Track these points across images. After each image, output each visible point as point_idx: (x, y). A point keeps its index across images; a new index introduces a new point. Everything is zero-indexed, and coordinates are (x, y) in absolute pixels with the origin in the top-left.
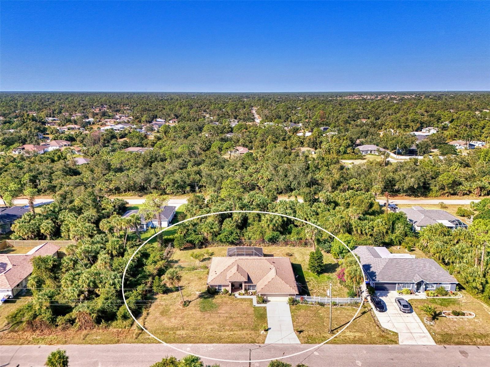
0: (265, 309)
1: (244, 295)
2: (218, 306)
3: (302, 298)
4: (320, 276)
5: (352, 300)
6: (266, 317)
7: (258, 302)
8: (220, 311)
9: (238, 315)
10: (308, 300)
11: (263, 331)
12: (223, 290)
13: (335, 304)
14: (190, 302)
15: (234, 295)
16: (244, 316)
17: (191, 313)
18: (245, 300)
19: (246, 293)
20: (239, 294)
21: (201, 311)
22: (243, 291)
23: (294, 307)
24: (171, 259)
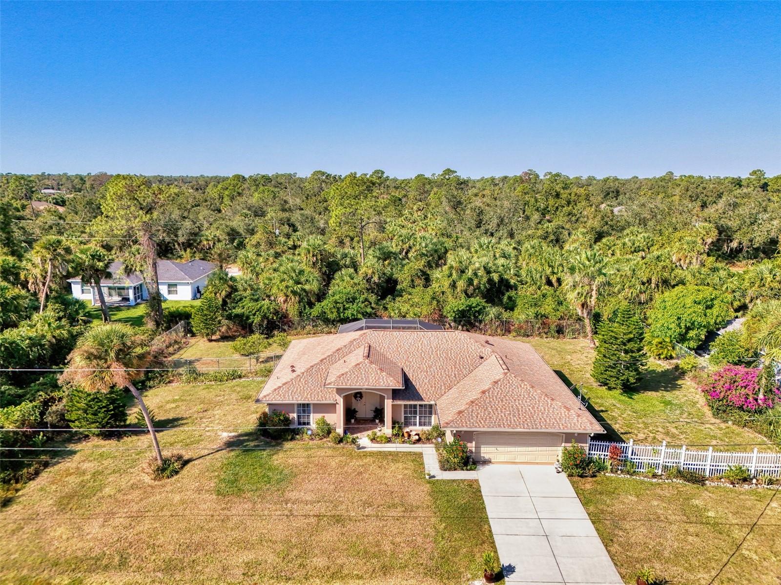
0: (474, 489)
1: (389, 441)
2: (287, 478)
6: (485, 520)
7: (446, 466)
8: (293, 495)
9: (368, 511)
11: (482, 581)
12: (313, 426)
13: (745, 477)
14: (186, 462)
15: (354, 441)
16: (393, 513)
17: (177, 498)
18: (395, 456)
19: (397, 435)
20: (373, 440)
21: (219, 493)
22: (387, 430)
23: (588, 484)
24: (175, 357)
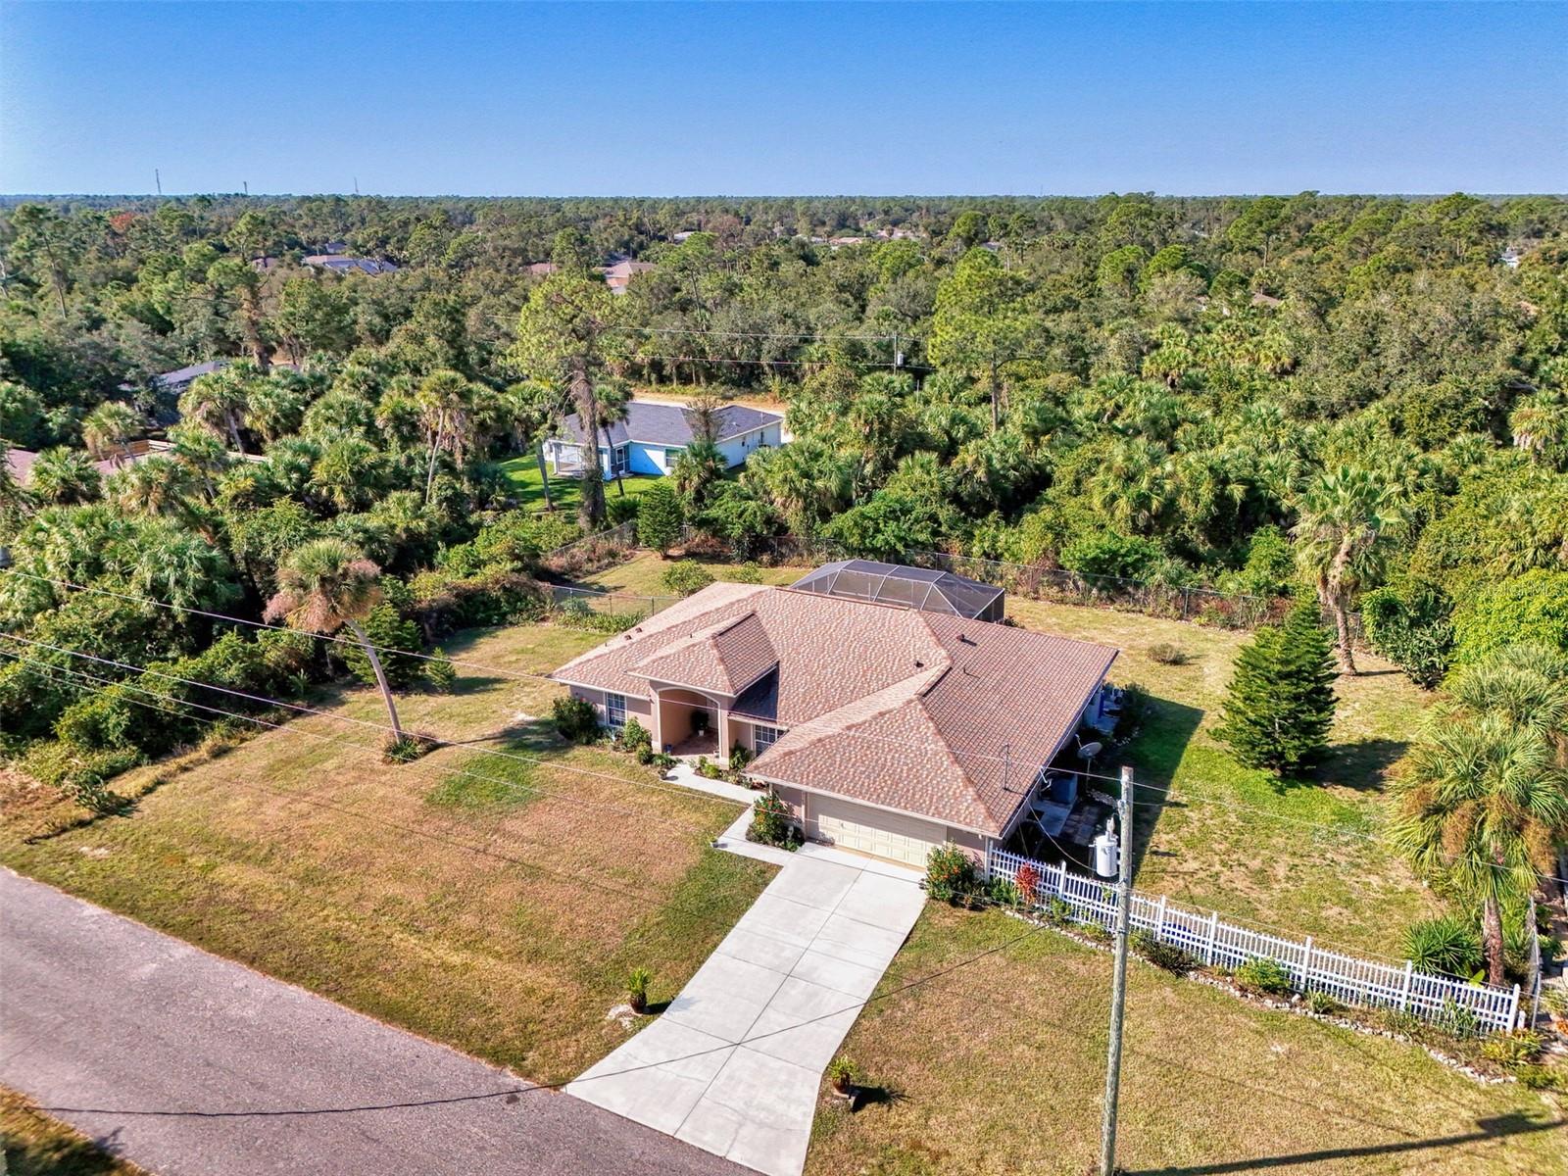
0: (762, 878)
1: (718, 774)
2: (530, 798)
3: (1031, 876)
4: (1290, 792)
5: (1431, 989)
8: (509, 825)
10: (1075, 900)
11: (626, 1008)
12: (622, 728)
13: (1279, 986)
14: (436, 747)
17: (382, 793)
18: (702, 802)
19: (735, 770)
20: (700, 771)
21: (430, 799)
22: (719, 757)
23: (955, 918)
24: (590, 579)
